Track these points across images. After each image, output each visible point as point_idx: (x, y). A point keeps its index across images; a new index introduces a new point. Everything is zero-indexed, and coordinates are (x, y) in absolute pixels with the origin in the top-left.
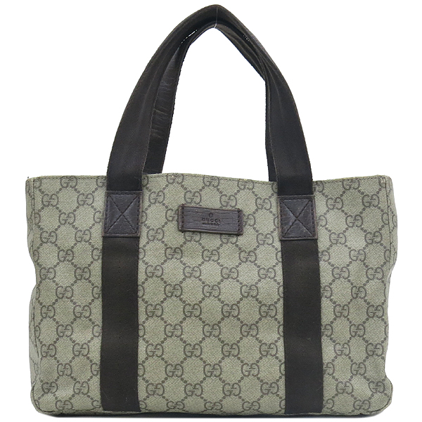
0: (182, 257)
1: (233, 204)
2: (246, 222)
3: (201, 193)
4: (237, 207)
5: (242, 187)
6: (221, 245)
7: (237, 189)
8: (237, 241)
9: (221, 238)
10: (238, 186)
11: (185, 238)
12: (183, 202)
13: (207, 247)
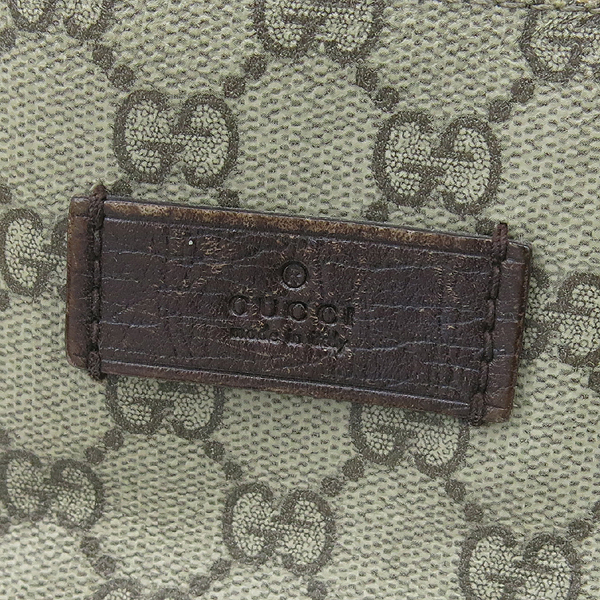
0: (97, 515)
1: (470, 184)
2: (545, 330)
3: (239, 106)
4: (494, 214)
5: (557, 58)
6: (353, 470)
7: (516, 67)
8: (460, 456)
9: (355, 426)
10: (524, 42)
11: (113, 408)
12: (108, 174)
13: (256, 472)
